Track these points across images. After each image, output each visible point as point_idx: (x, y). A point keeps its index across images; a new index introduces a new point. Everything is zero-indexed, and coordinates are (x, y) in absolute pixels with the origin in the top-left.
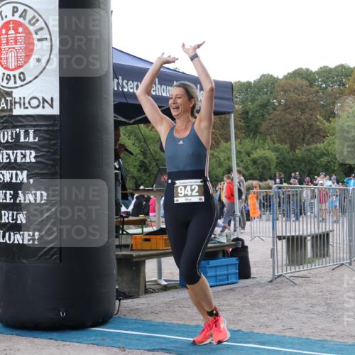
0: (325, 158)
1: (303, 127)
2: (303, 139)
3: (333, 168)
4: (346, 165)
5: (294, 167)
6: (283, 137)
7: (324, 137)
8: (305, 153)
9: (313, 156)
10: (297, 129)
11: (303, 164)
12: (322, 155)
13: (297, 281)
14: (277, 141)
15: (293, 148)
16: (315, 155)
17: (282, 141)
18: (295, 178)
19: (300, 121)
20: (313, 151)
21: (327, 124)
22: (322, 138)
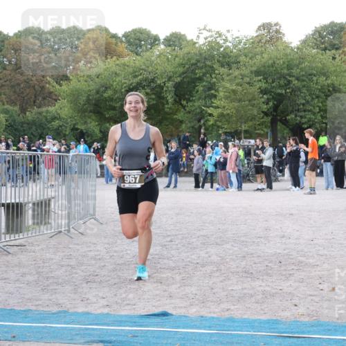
0: (57, 122)
1: (35, 89)
2: (34, 102)
3: (64, 132)
4: (77, 129)
5: (24, 130)
6: (13, 98)
7: (56, 100)
8: (36, 117)
9: (44, 120)
10: (28, 91)
11: (34, 128)
12: (54, 118)
13: (11, 250)
14: (7, 102)
15: (23, 110)
16: (46, 119)
17: (13, 103)
18: (24, 142)
19: (31, 82)
20: (44, 114)
21: (58, 87)
22: (53, 101)
